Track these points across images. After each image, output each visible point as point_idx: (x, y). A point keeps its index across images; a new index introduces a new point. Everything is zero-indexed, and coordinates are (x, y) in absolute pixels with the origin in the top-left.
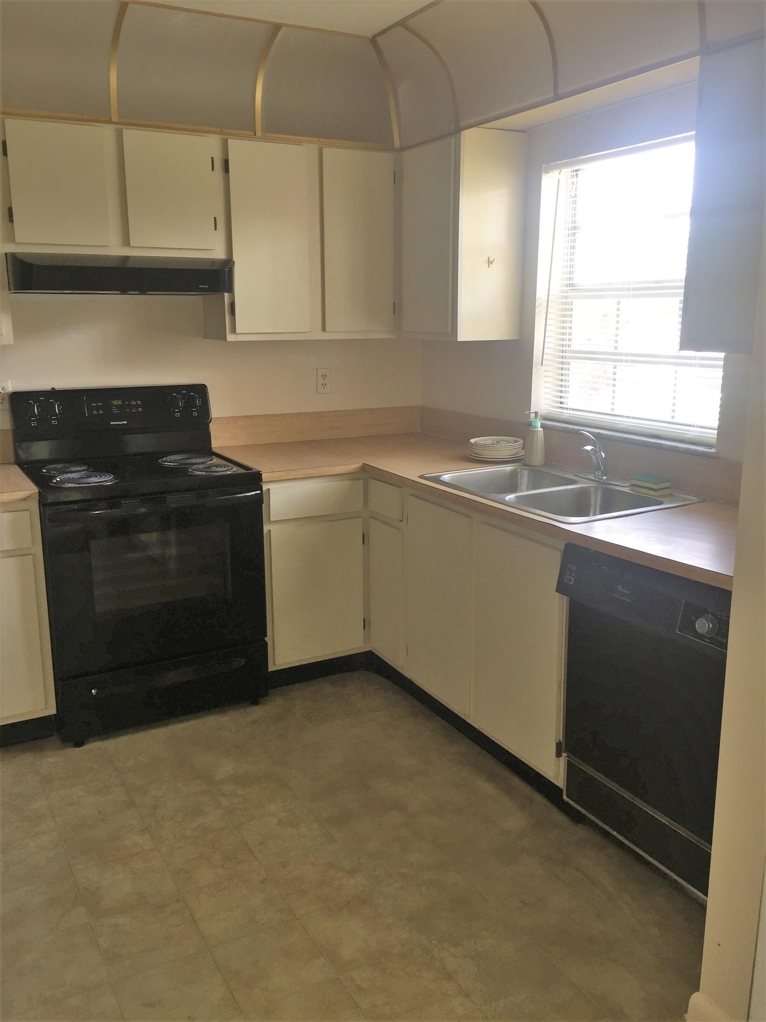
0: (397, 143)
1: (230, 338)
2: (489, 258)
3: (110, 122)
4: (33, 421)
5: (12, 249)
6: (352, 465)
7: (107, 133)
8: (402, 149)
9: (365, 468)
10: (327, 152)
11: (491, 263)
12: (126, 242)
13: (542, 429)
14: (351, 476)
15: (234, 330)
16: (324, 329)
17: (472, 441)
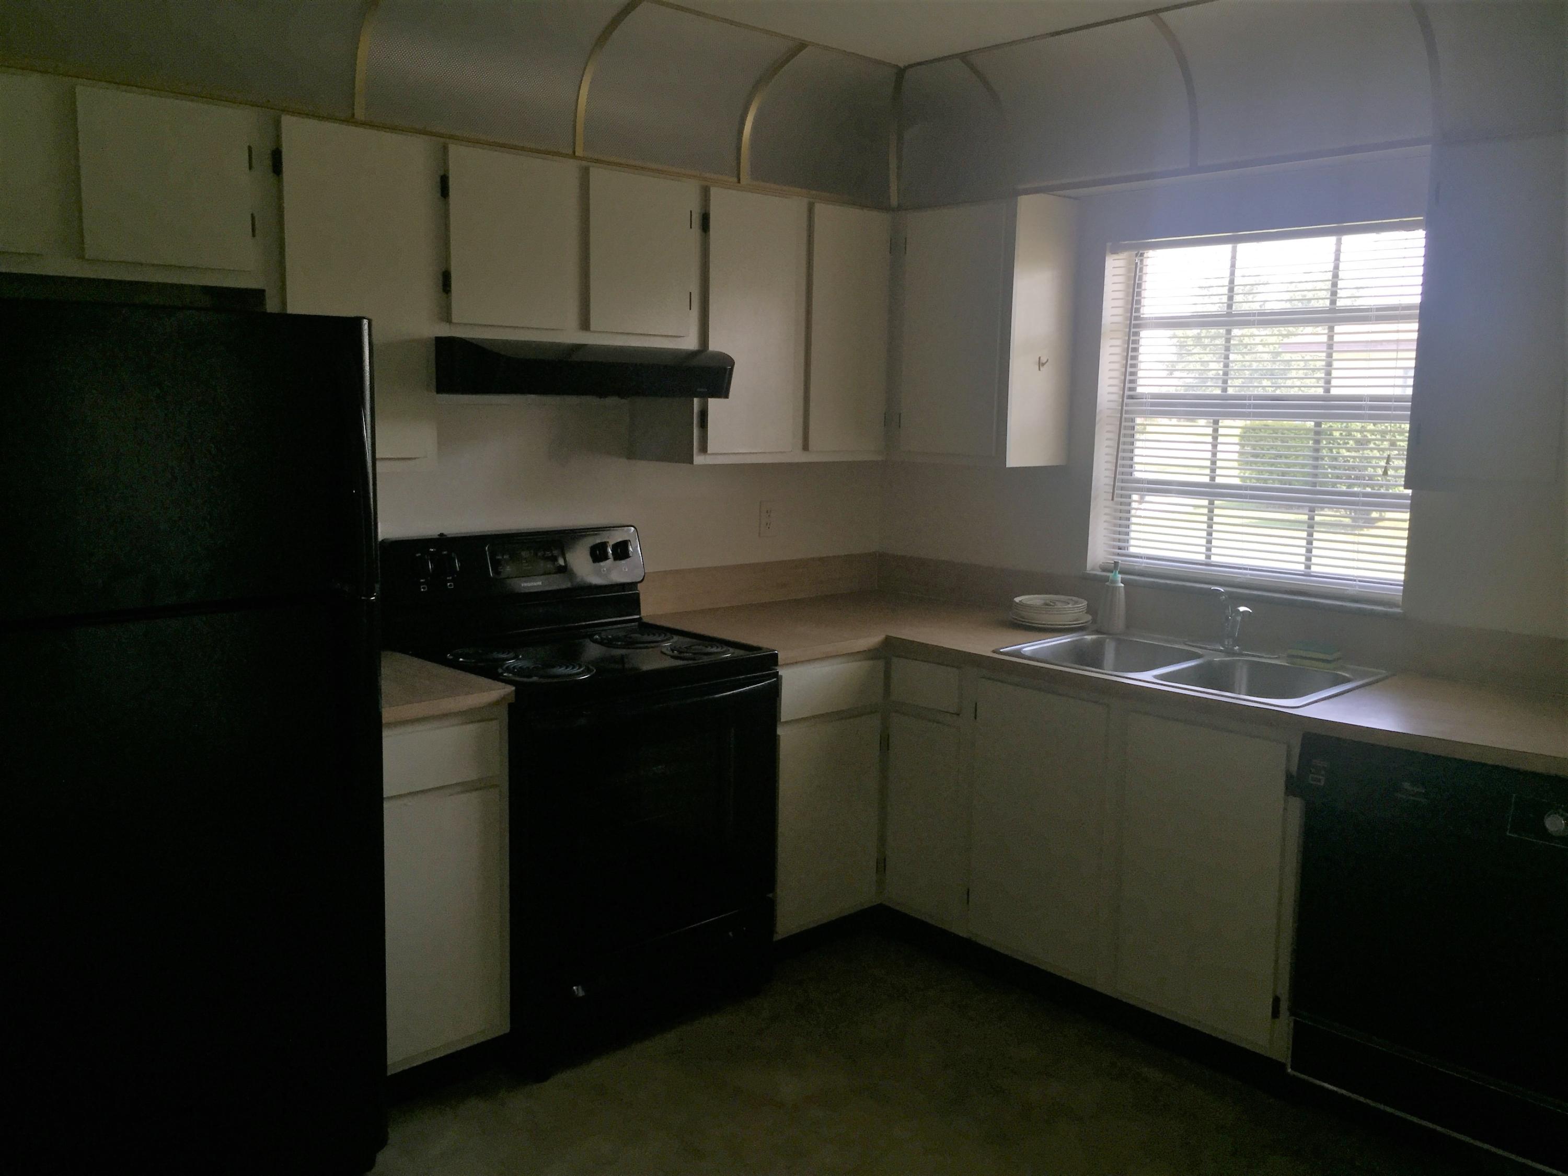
0: (894, 201)
1: (699, 459)
2: (1040, 358)
3: (574, 156)
4: (423, 584)
5: (444, 331)
6: (871, 639)
7: (568, 171)
8: (900, 208)
9: (889, 642)
10: (819, 208)
11: (1043, 364)
12: (585, 325)
13: (1123, 585)
14: (872, 654)
15: (704, 449)
16: (806, 447)
17: (1017, 600)
